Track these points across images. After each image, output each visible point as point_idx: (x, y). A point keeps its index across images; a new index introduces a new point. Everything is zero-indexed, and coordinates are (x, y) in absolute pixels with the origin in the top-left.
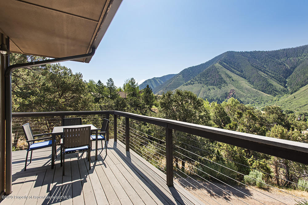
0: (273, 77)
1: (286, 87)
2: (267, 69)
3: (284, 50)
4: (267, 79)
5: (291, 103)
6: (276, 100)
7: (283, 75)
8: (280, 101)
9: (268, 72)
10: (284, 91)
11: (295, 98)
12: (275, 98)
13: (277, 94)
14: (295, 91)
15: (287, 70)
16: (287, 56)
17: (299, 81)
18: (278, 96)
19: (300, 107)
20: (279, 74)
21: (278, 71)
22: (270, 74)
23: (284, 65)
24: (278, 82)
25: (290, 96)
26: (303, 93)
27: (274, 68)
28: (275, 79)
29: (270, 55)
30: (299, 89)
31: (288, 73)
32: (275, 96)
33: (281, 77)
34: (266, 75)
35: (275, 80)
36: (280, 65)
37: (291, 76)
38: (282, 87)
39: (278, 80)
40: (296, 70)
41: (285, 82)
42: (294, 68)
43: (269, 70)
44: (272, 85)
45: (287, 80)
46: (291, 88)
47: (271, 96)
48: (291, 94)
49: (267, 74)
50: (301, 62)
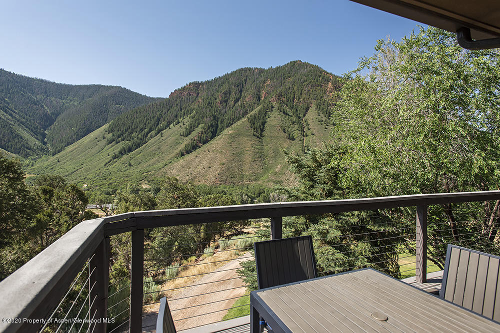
0: (22, 122)
1: (45, 143)
2: (11, 106)
3: (42, 81)
4: (12, 124)
5: (54, 169)
6: (28, 165)
7: (40, 123)
8: (35, 167)
9: (14, 112)
10: (42, 150)
11: (58, 162)
12: (27, 162)
13: (31, 153)
14: (59, 152)
15: (46, 115)
16: (46, 92)
17: (64, 137)
18: (33, 157)
19: (67, 176)
20: (34, 120)
21: (31, 114)
22: (17, 116)
23: (42, 106)
24: (32, 133)
25: (52, 159)
26: (70, 154)
27: (25, 107)
28: (26, 127)
29: (17, 82)
30: (64, 149)
31: (48, 121)
32: (26, 157)
33: (37, 127)
34: (10, 117)
35: (27, 129)
36: (36, 104)
37: (52, 127)
38: (38, 143)
39: (32, 131)
40: (60, 118)
41: (44, 136)
42: (57, 116)
43: (15, 109)
44: (21, 138)
45: (46, 132)
46: (52, 145)
47: (18, 156)
48: (53, 155)
49: (11, 115)
50: (67, 108)
